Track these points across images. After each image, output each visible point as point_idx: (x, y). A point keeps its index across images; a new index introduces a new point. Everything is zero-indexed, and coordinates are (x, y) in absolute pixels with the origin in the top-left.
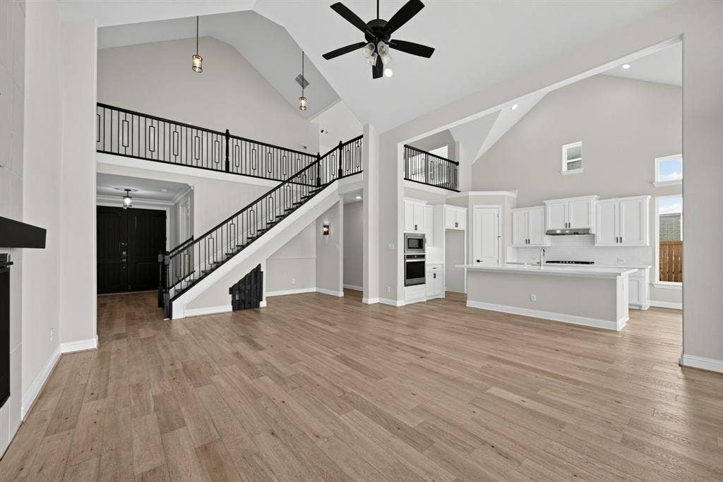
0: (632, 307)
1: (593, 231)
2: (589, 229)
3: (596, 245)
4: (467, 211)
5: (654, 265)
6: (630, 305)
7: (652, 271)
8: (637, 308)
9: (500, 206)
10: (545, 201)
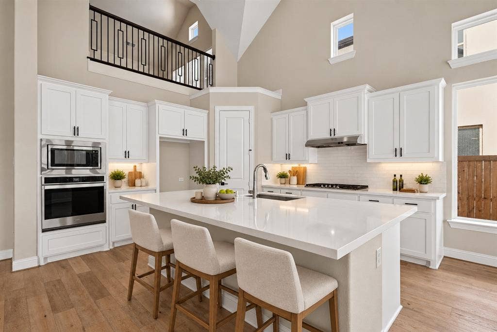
0: (405, 259)
1: (364, 140)
2: (356, 137)
3: (368, 161)
4: (209, 114)
5: (449, 190)
6: (401, 255)
7: (447, 201)
8: (424, 264)
9: (251, 108)
10: (306, 100)
